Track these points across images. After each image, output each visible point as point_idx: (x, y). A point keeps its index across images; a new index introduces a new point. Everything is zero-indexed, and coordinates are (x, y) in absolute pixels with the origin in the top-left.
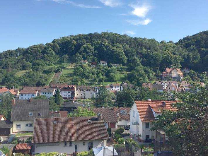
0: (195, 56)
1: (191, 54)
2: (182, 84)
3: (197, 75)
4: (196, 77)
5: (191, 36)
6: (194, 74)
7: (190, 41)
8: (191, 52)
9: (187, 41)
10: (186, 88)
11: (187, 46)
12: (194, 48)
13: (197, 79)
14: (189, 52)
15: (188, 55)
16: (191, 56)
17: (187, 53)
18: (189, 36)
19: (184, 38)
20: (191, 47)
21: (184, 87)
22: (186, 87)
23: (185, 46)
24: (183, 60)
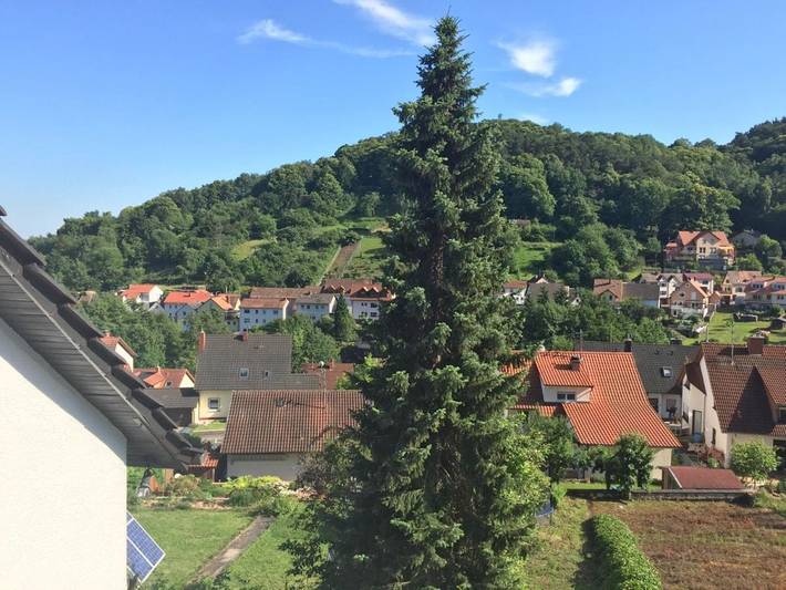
0: (779, 190)
1: (768, 184)
2: (728, 281)
3: (781, 253)
4: (778, 259)
5: (776, 122)
6: (773, 247)
7: (771, 139)
8: (767, 177)
9: (762, 139)
10: (739, 294)
11: (760, 155)
12: (780, 162)
13: (779, 265)
14: (762, 175)
15: (759, 187)
16: (768, 188)
17: (755, 179)
18: (771, 121)
19: (752, 130)
20: (773, 159)
21: (734, 289)
22: (740, 290)
23: (752, 158)
24: (740, 202)
